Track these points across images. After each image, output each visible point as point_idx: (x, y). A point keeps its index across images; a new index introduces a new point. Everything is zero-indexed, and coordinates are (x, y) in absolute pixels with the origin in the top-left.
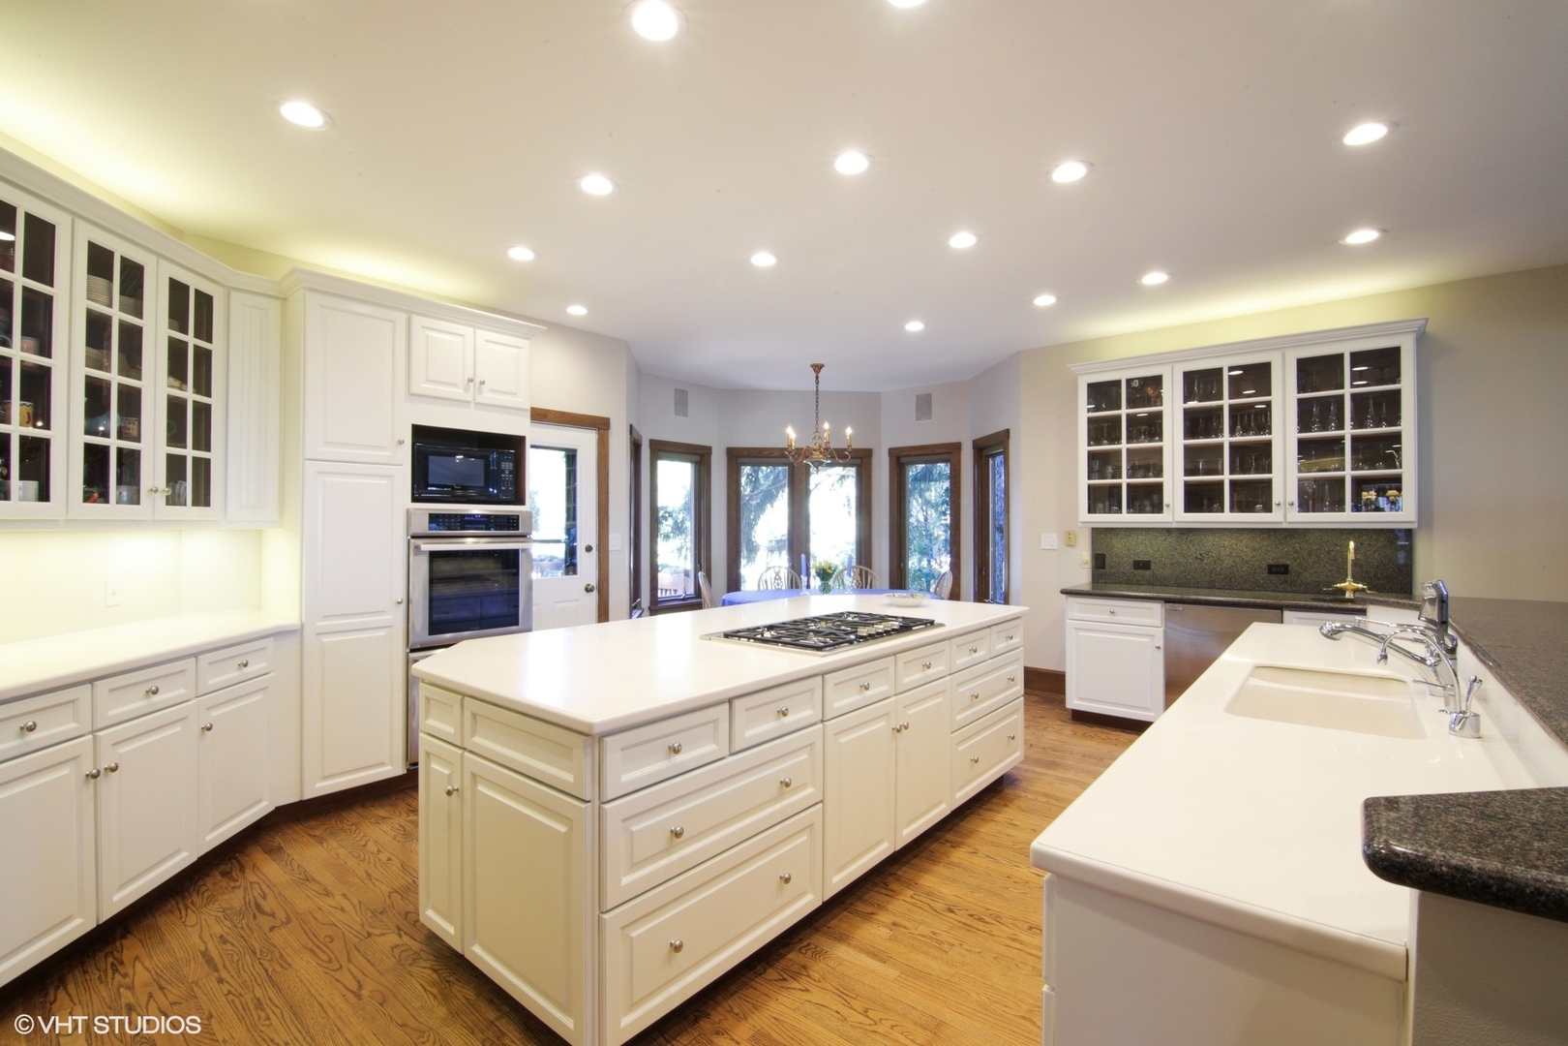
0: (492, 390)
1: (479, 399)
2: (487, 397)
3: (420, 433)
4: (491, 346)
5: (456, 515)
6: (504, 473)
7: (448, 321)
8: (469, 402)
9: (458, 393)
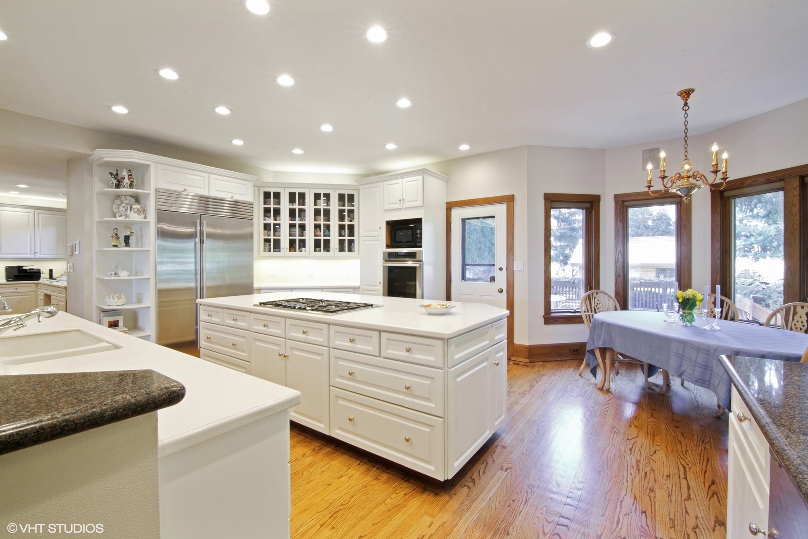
0: (409, 201)
1: (404, 206)
2: (407, 204)
3: (389, 223)
4: (409, 183)
5: (395, 253)
6: (418, 234)
7: (393, 180)
8: (402, 208)
9: (397, 206)
